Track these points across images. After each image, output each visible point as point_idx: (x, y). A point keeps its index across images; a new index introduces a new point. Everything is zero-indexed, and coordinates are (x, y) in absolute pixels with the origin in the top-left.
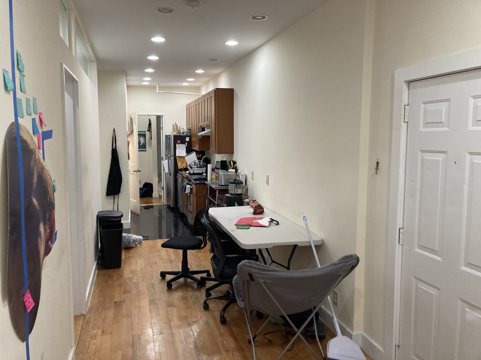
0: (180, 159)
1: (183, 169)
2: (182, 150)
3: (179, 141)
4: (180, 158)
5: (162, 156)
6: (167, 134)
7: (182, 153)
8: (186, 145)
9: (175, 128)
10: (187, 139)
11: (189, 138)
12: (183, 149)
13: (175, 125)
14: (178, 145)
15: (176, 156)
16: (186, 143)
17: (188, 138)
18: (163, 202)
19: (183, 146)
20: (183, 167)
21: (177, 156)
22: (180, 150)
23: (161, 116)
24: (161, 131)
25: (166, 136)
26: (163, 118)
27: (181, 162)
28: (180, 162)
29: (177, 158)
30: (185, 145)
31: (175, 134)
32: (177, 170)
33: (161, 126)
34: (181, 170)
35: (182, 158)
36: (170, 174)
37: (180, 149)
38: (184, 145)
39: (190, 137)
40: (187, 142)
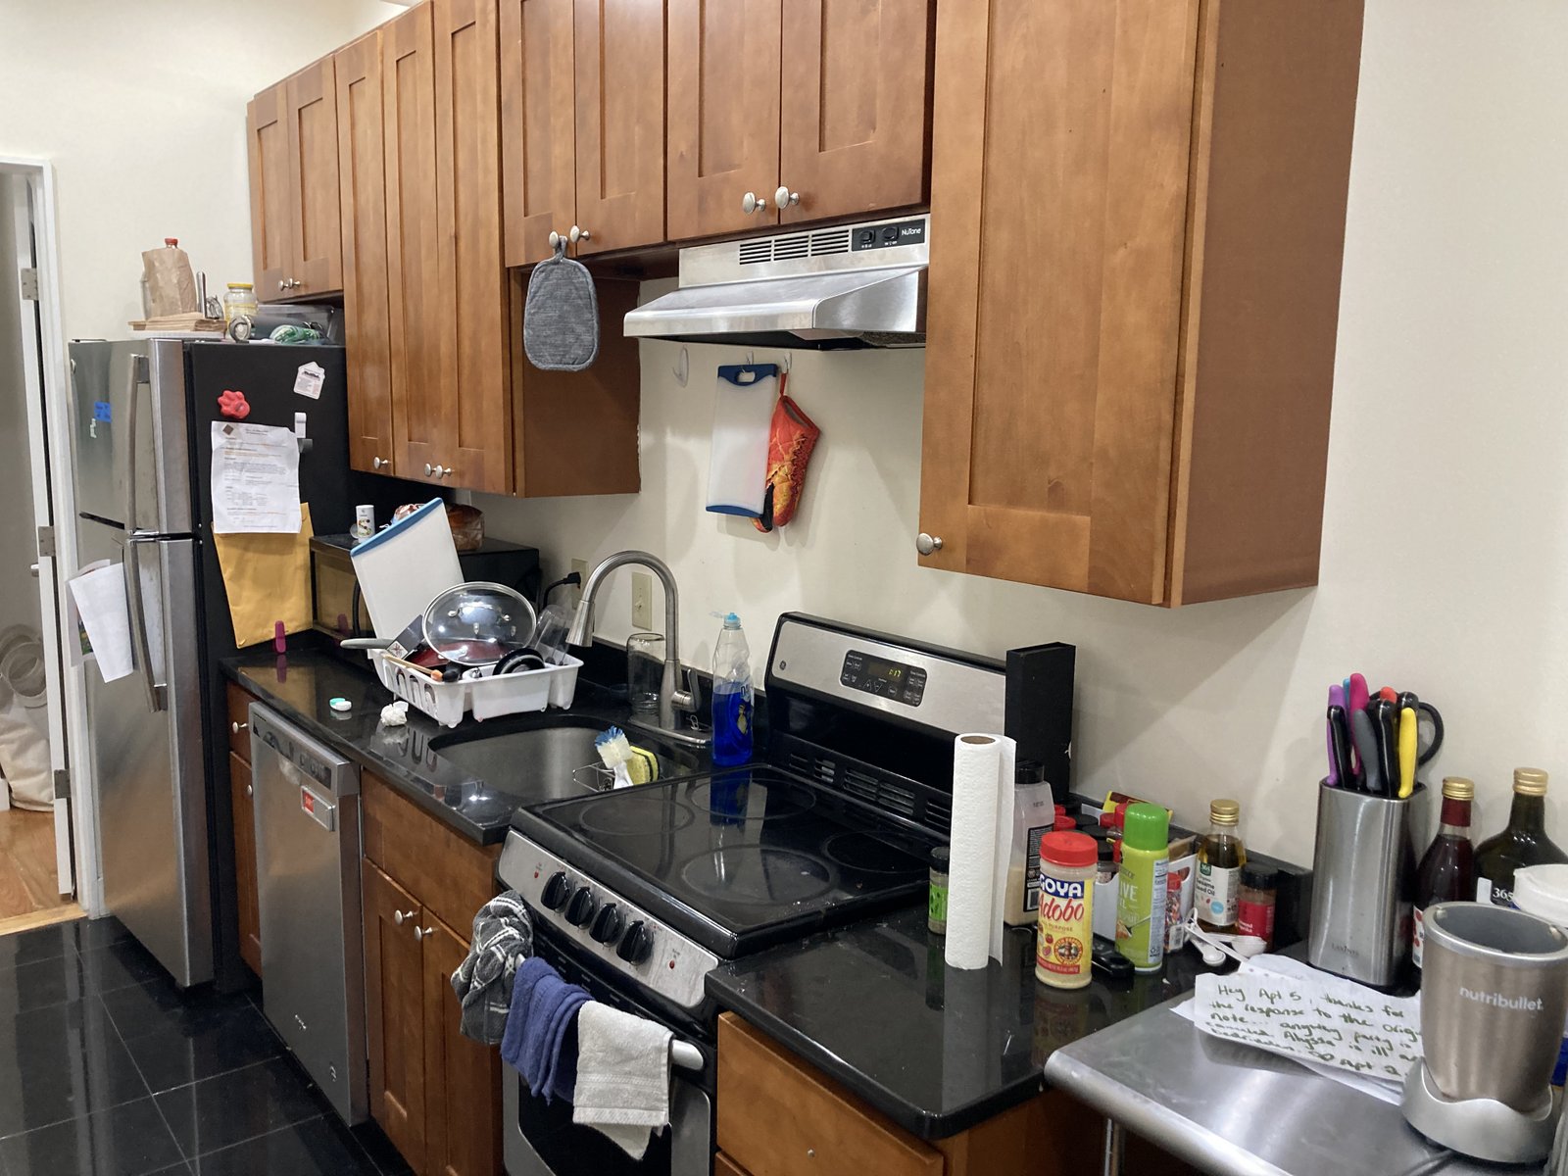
0: (250, 555)
1: (281, 647)
2: (266, 477)
3: (233, 401)
4: (246, 549)
5: (41, 520)
6: (88, 335)
7: (262, 501)
8: (301, 429)
9: (169, 279)
10: (310, 381)
11: (321, 372)
12: (272, 469)
13: (170, 256)
14: (228, 430)
15: (216, 530)
16: (301, 416)
17: (312, 367)
18: (65, 887)
19: (276, 445)
20: (280, 626)
21: (226, 537)
22: (246, 475)
23: (17, 179)
24: (26, 309)
25: (77, 350)
26: (45, 196)
27: (257, 582)
28: (247, 582)
29: (220, 549)
30: (292, 430)
31: (188, 333)
32: (229, 661)
33: (23, 262)
34: (262, 653)
35: (267, 552)
36: (159, 698)
37: (242, 467)
38: (286, 429)
39: (336, 364)
40: (304, 403)
